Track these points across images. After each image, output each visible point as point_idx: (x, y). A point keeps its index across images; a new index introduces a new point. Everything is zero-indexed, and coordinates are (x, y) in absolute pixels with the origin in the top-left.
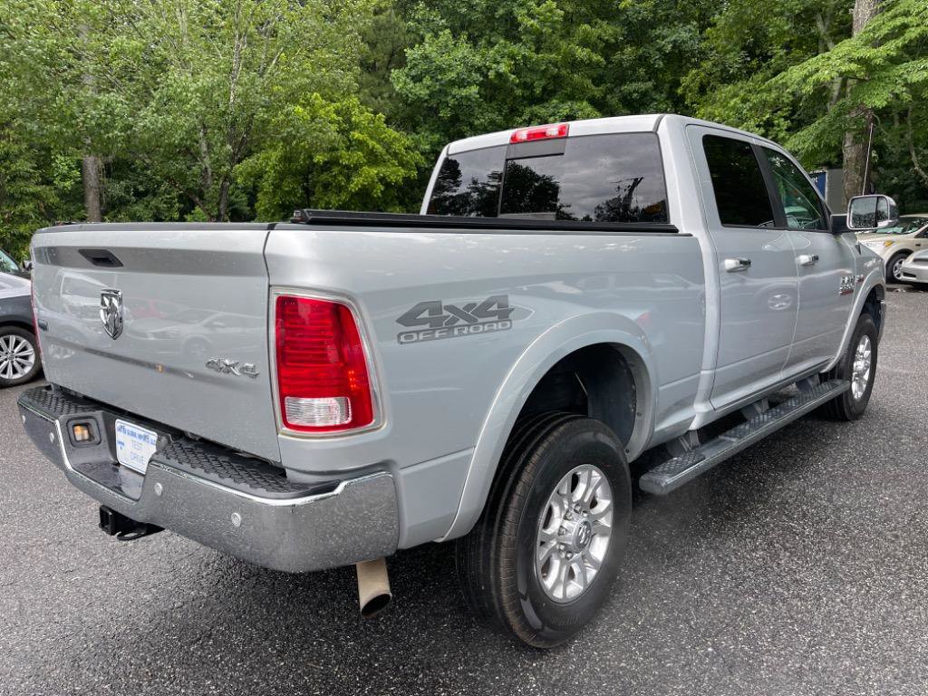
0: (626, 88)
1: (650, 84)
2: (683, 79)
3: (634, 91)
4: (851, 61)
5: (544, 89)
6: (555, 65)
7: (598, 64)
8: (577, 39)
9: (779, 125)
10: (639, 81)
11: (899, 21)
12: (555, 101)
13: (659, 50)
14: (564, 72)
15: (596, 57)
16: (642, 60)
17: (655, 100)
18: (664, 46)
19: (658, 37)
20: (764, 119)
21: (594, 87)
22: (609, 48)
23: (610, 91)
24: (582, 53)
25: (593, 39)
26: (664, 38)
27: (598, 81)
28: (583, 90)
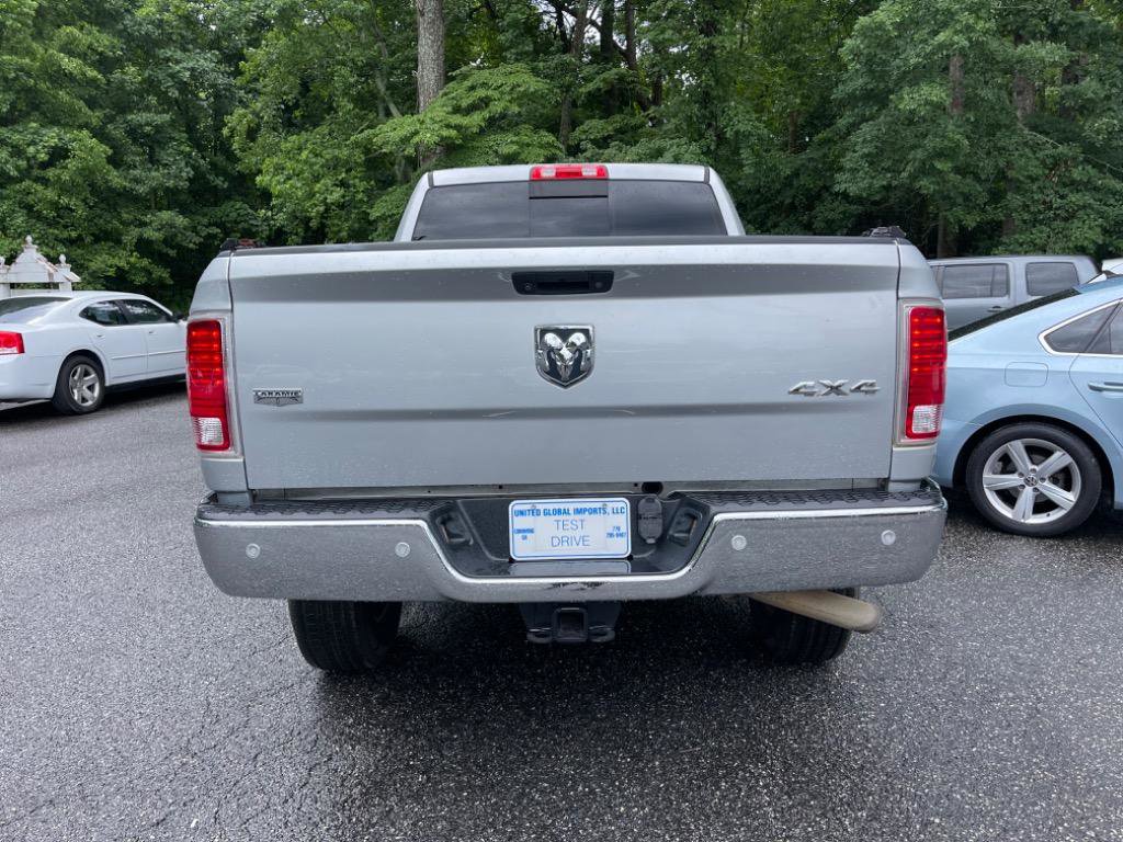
0: (135, 118)
1: (167, 117)
2: (227, 118)
3: (148, 124)
4: (448, 126)
5: (13, 106)
6: (29, 75)
7: (94, 81)
8: (56, 43)
9: (355, 186)
10: (150, 111)
11: (481, 93)
12: (34, 125)
13: (172, 76)
14: (43, 86)
15: (92, 73)
16: (151, 85)
17: (173, 139)
18: (179, 72)
19: (168, 60)
20: (340, 178)
21: (90, 113)
22: (105, 64)
23: (110, 119)
24: (70, 64)
25: (82, 49)
26: (178, 62)
27: (92, 104)
28: (73, 113)
